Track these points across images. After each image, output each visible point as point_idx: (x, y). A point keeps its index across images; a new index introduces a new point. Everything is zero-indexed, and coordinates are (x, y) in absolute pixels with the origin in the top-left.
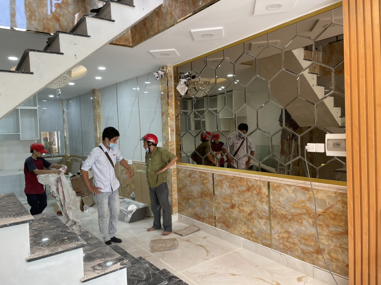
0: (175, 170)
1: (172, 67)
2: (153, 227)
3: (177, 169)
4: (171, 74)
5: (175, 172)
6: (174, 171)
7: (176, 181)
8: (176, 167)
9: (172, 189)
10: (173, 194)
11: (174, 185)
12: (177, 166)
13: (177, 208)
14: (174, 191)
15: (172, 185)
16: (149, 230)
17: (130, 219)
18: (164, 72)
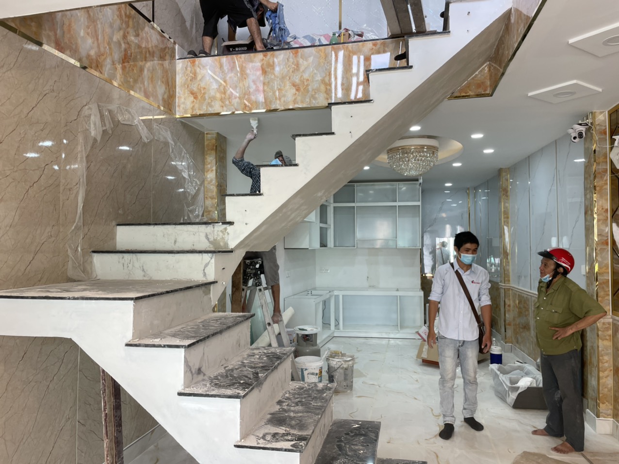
0: (608, 326)
1: (607, 112)
2: (545, 429)
3: (614, 324)
4: (604, 128)
5: (608, 331)
6: (607, 329)
7: (610, 351)
8: (611, 320)
9: (600, 366)
10: (601, 374)
11: (606, 358)
12: (614, 320)
13: (611, 407)
14: (605, 370)
15: (601, 358)
16: (535, 432)
17: (514, 401)
18: (587, 125)
